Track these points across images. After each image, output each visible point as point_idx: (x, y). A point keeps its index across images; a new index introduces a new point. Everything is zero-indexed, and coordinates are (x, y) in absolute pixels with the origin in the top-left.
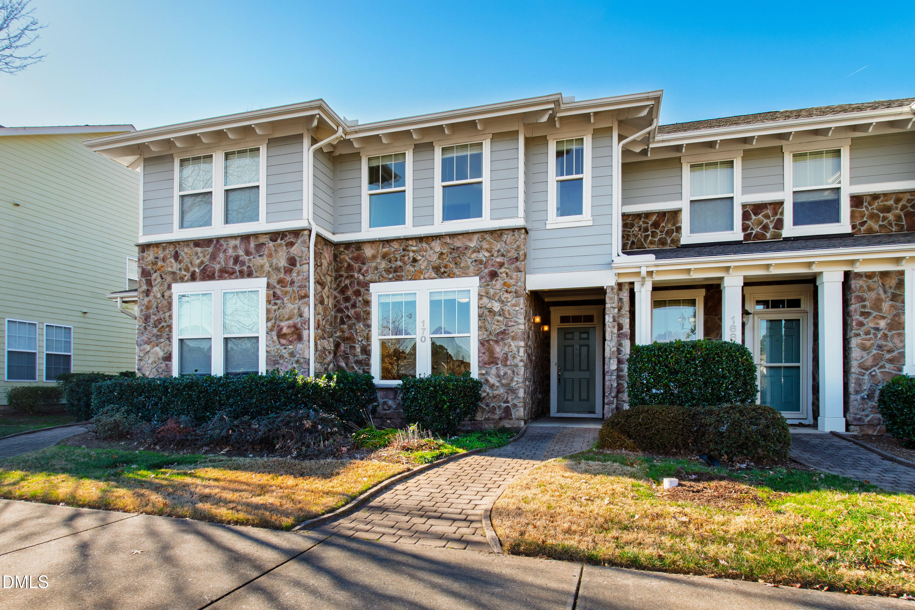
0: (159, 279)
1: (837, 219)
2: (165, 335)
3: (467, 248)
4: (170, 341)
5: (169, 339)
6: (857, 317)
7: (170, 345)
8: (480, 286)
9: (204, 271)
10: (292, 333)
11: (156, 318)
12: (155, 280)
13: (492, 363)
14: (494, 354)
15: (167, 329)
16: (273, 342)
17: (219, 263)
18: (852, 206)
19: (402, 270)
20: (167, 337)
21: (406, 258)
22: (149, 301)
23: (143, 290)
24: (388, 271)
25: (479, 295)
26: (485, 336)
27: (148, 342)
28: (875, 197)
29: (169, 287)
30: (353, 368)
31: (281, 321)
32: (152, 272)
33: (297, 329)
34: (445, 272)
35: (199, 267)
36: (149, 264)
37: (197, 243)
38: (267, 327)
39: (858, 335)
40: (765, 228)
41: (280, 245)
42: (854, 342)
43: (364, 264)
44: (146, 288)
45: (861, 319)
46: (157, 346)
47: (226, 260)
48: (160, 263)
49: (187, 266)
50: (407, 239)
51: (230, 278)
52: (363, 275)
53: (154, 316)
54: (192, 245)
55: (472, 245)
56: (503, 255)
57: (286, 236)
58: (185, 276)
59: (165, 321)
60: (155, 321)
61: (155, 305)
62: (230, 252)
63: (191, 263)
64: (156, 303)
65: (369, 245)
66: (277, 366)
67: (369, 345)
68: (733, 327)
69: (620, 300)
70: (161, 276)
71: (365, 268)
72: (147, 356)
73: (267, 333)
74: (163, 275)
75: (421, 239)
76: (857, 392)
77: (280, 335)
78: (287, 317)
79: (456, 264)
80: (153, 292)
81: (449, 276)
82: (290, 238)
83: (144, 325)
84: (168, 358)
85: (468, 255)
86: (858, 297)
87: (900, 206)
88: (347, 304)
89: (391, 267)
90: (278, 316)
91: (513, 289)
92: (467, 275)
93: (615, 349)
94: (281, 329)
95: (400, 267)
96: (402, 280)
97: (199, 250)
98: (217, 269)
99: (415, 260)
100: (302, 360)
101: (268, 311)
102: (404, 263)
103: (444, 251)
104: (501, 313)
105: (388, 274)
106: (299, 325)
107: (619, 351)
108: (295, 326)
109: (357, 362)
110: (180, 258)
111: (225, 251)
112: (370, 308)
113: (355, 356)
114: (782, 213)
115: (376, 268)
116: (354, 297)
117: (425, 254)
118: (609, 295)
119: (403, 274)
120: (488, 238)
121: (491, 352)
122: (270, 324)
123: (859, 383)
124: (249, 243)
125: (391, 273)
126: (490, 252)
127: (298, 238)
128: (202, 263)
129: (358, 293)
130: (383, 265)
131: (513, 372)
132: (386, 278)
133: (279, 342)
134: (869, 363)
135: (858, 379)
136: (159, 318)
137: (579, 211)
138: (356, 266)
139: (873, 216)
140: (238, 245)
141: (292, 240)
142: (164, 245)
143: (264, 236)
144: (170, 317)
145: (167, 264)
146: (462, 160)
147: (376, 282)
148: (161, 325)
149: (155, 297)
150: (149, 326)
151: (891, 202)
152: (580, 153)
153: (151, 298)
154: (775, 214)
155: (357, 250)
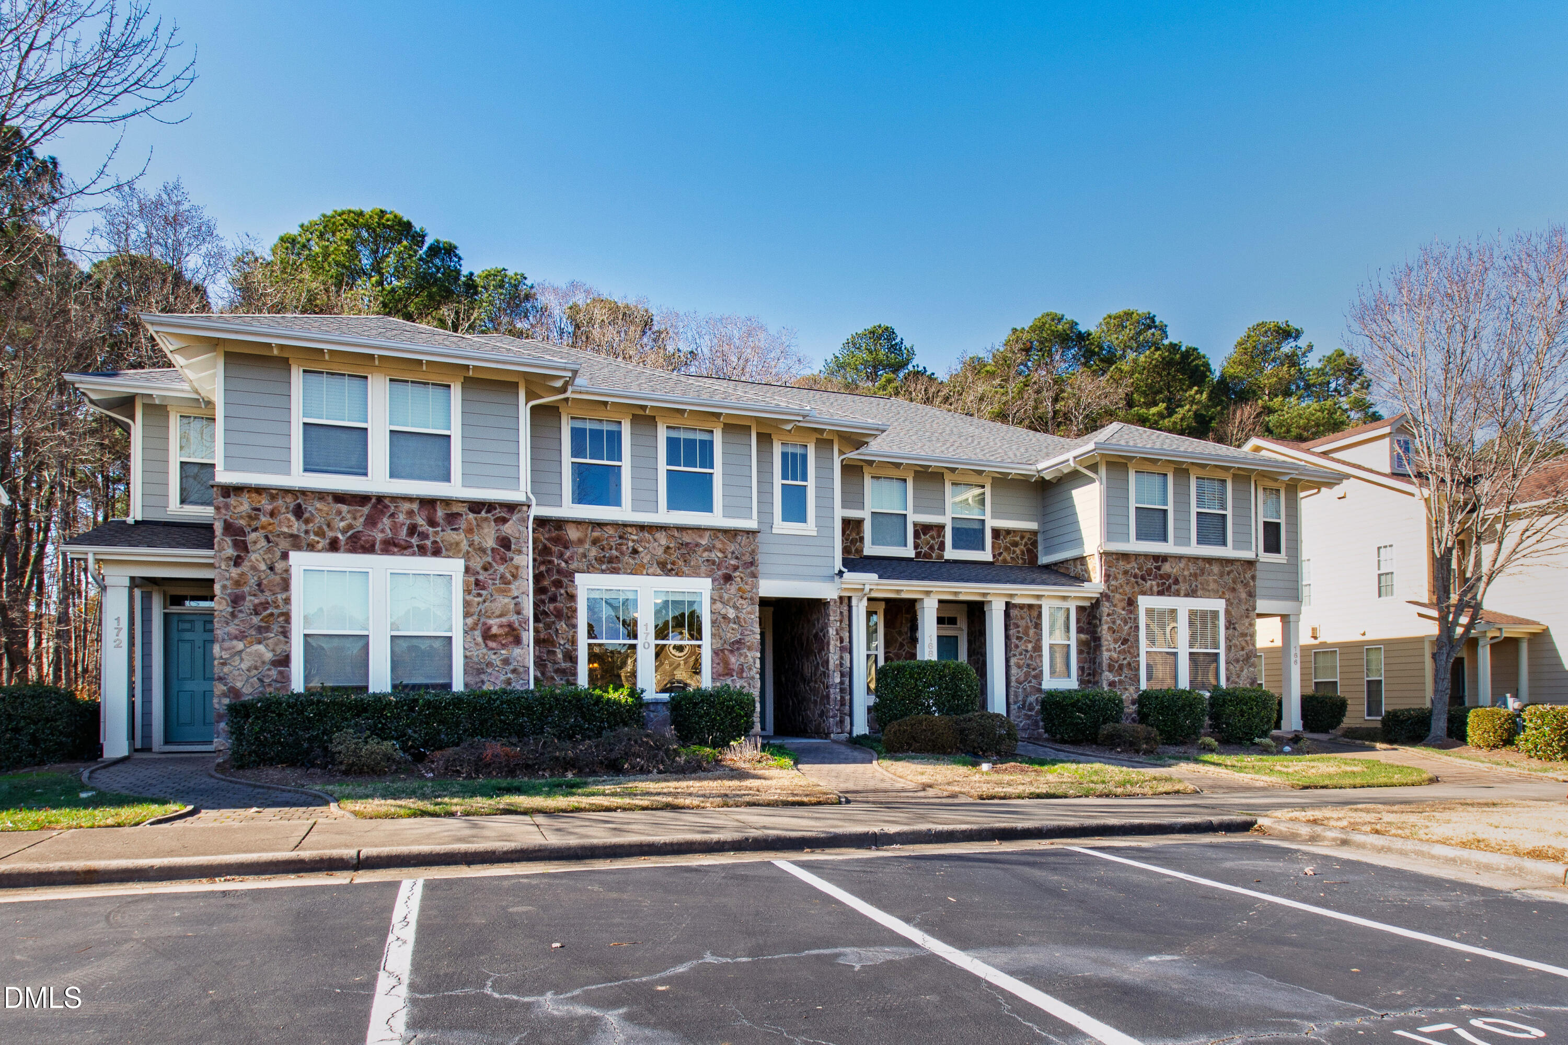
0: (263, 543)
1: (983, 548)
2: (276, 628)
3: (698, 545)
4: (286, 637)
5: (286, 633)
6: (1014, 640)
7: (287, 642)
8: (713, 589)
9: (355, 540)
10: (506, 635)
11: (257, 601)
12: (255, 542)
13: (727, 674)
14: (729, 664)
15: (281, 619)
16: (477, 644)
17: (383, 531)
18: (993, 538)
19: (619, 562)
20: (280, 630)
21: (624, 548)
22: (242, 574)
23: (229, 555)
24: (600, 560)
25: (711, 598)
26: (719, 645)
27: (241, 636)
28: (1008, 532)
29: (285, 556)
30: (553, 678)
31: (489, 617)
32: (247, 529)
33: (514, 629)
34: (672, 569)
35: (344, 532)
36: (242, 517)
37: (340, 498)
38: (465, 624)
39: (1015, 655)
40: (932, 548)
41: (486, 519)
42: (1013, 661)
43: (567, 548)
44: (235, 554)
45: (1017, 642)
46: (260, 643)
47: (395, 527)
48: (264, 519)
49: (320, 528)
50: (625, 525)
51: (402, 555)
52: (566, 562)
53: (252, 598)
54: (330, 499)
55: (704, 543)
56: (737, 558)
57: (495, 509)
58: (318, 542)
59: (277, 607)
60: (256, 606)
61: (253, 581)
62: (401, 517)
63: (329, 525)
64: (256, 578)
65: (574, 525)
66: (483, 676)
67: (576, 650)
68: (930, 645)
69: (841, 613)
70: (267, 538)
71: (568, 554)
72: (237, 658)
73: (466, 632)
74: (270, 536)
75: (642, 527)
76: (1015, 703)
77: (487, 636)
78: (498, 613)
79: (685, 561)
80: (251, 561)
81: (677, 575)
82: (499, 512)
83: (230, 609)
84: (284, 661)
85: (699, 553)
86: (1014, 624)
87: (1023, 542)
88: (543, 597)
89: (604, 557)
90: (483, 611)
91: (748, 595)
92: (698, 575)
93: (838, 662)
94: (489, 628)
95: (617, 557)
96: (618, 573)
97: (344, 508)
98: (378, 539)
99: (635, 551)
100: (521, 669)
101: (467, 604)
102: (622, 553)
103: (671, 545)
104: (737, 620)
105: (600, 564)
106: (517, 625)
107: (841, 665)
108: (510, 626)
109: (557, 671)
110: (306, 515)
111: (392, 515)
112: (576, 603)
113: (555, 663)
114: (944, 536)
115: (584, 556)
116: (553, 589)
117: (647, 545)
118: (832, 607)
119: (620, 565)
120: (721, 537)
121: (726, 663)
122: (470, 621)
123: (1016, 696)
124: (436, 511)
125: (604, 563)
126: (724, 553)
127: (513, 513)
128: (350, 527)
129: (558, 584)
130: (593, 552)
131: (749, 684)
132: (598, 569)
133: (486, 645)
134: (1022, 679)
135: (1015, 692)
136: (263, 601)
137: (803, 519)
138: (555, 549)
139: (1007, 549)
140: (416, 511)
141: (503, 514)
142: (274, 492)
143: (460, 504)
144: (287, 601)
145: (280, 522)
146: (690, 443)
147: (584, 572)
148: (268, 612)
149: (254, 568)
150: (241, 611)
151: (1018, 539)
152: (804, 457)
153: (245, 567)
154: (939, 536)
155: (556, 529)
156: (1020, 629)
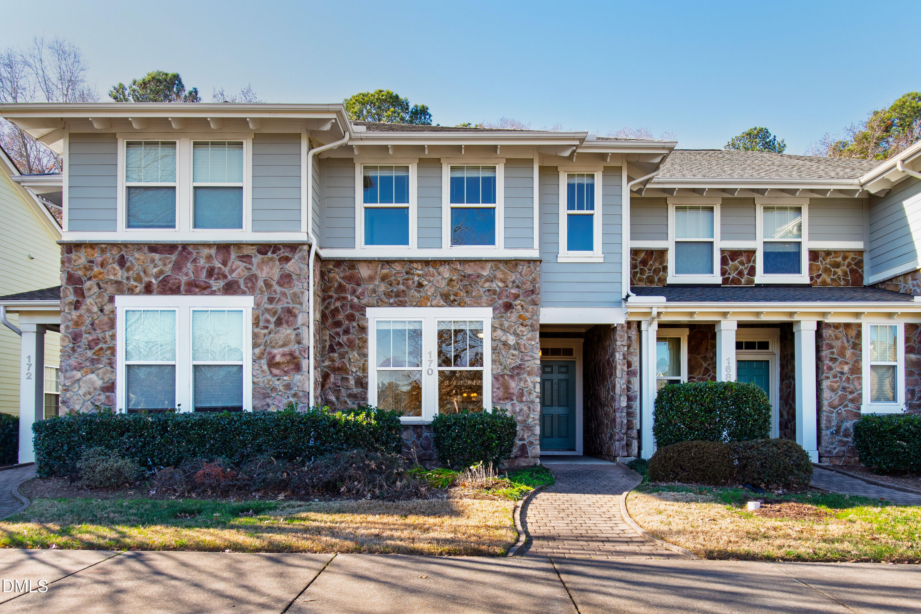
0: (95, 289)
1: (798, 271)
2: (105, 360)
3: (479, 276)
4: (112, 367)
5: (112, 364)
6: (827, 362)
7: (113, 372)
8: (494, 318)
9: (165, 283)
10: (288, 362)
11: (90, 338)
12: (90, 289)
13: (507, 398)
14: (509, 389)
15: (109, 352)
16: (263, 371)
17: (187, 274)
18: (810, 260)
19: (405, 295)
20: (108, 361)
21: (410, 282)
22: (80, 316)
23: (70, 300)
24: (388, 295)
25: (492, 326)
26: (499, 371)
27: (79, 368)
28: (828, 253)
29: (112, 300)
30: (346, 402)
31: (273, 347)
32: (84, 278)
33: (295, 358)
34: (455, 300)
35: (156, 277)
36: (80, 269)
37: (154, 248)
38: (254, 354)
39: (828, 378)
40: (741, 273)
41: (271, 259)
42: (826, 384)
43: (359, 285)
44: (75, 299)
45: (830, 363)
46: (93, 372)
47: (196, 271)
48: (96, 269)
49: (138, 274)
50: (411, 261)
51: (202, 294)
52: (358, 298)
53: (87, 335)
54: (146, 249)
55: (485, 274)
56: (518, 287)
57: (280, 249)
58: (136, 287)
59: (106, 342)
60: (89, 342)
61: (88, 321)
62: (202, 262)
63: (145, 272)
64: (90, 319)
65: (365, 264)
66: (268, 400)
67: (366, 377)
68: (729, 367)
69: (629, 338)
70: (98, 285)
71: (360, 290)
72: (76, 385)
73: (254, 361)
74: (101, 284)
75: (427, 262)
76: (828, 428)
77: (272, 364)
78: (281, 343)
79: (467, 292)
80: (86, 305)
81: (459, 305)
82: (283, 253)
83: (71, 345)
84: (110, 388)
85: (480, 284)
86: (828, 344)
87: (846, 263)
88: (338, 330)
89: (392, 291)
90: (268, 341)
91: (529, 322)
92: (479, 305)
93: (625, 386)
94: (274, 357)
95: (403, 291)
96: (405, 306)
97: (157, 256)
98: (183, 282)
99: (420, 285)
100: (301, 394)
101: (255, 336)
102: (408, 287)
103: (454, 278)
104: (517, 347)
105: (388, 298)
106: (297, 354)
107: (629, 389)
108: (291, 354)
109: (350, 396)
110: (128, 264)
111: (195, 260)
112: (367, 335)
113: (348, 388)
114: (754, 261)
115: (374, 291)
116: (347, 322)
117: (432, 279)
118: (619, 332)
119: (407, 299)
120: (502, 268)
121: (506, 387)
122: (257, 351)
123: (829, 421)
124: (230, 254)
125: (392, 297)
126: (504, 282)
127: (295, 252)
128: (161, 272)
129: (351, 318)
130: (383, 288)
131: (529, 408)
132: (386, 303)
133: (271, 372)
135: (828, 417)
136: (95, 337)
137: (589, 247)
138: (349, 287)
139: (826, 270)
140: (214, 255)
141: (286, 254)
142: (103, 246)
143: (250, 247)
144: (113, 337)
145: (108, 271)
146: (473, 181)
147: (374, 306)
148: (99, 346)
149: (89, 311)
150: (79, 347)
151: (839, 259)
152: (591, 187)
153: (83, 310)
154: (749, 261)
155: (350, 269)
156: (835, 350)
